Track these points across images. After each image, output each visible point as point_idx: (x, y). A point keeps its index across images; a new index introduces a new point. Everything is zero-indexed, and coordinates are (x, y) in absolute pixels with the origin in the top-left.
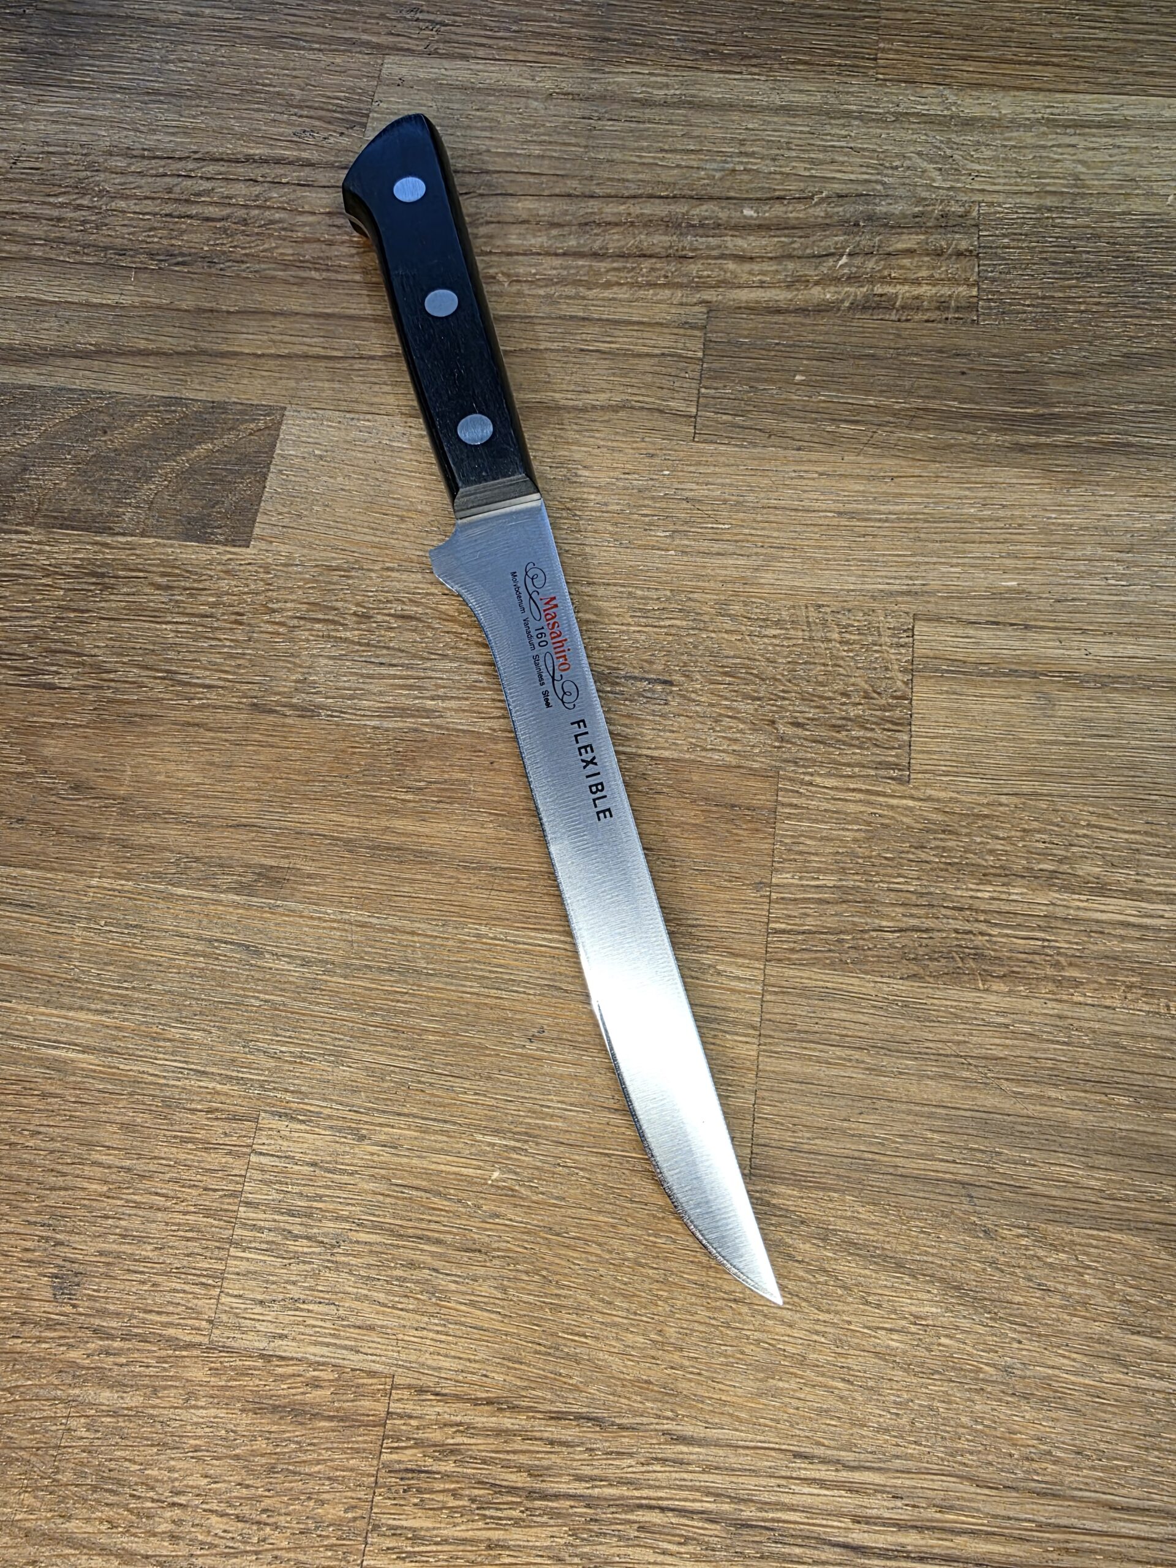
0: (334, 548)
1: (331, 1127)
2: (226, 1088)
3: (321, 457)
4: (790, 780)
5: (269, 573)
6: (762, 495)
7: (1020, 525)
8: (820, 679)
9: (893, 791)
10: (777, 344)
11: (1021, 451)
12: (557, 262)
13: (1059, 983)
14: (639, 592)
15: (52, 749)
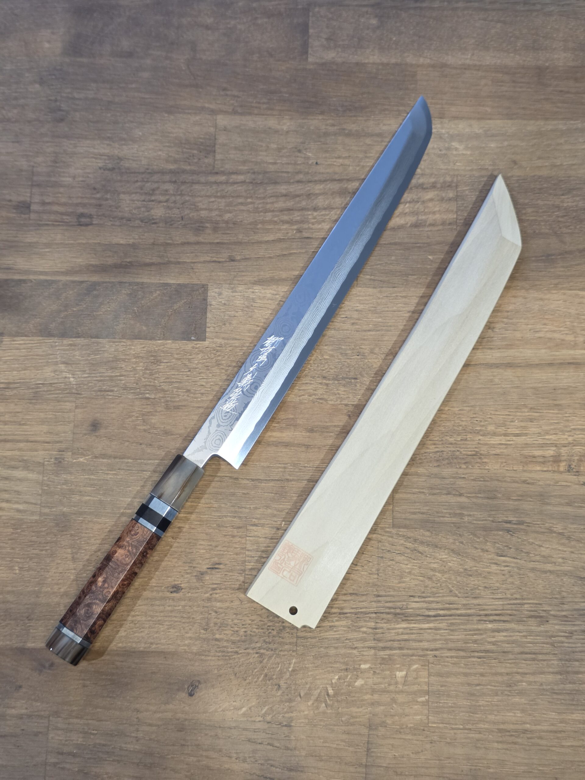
0: (236, 339)
1: (269, 527)
2: (235, 519)
3: (225, 304)
5: (214, 350)
6: (383, 306)
12: (299, 213)
14: (343, 347)
15: (154, 420)
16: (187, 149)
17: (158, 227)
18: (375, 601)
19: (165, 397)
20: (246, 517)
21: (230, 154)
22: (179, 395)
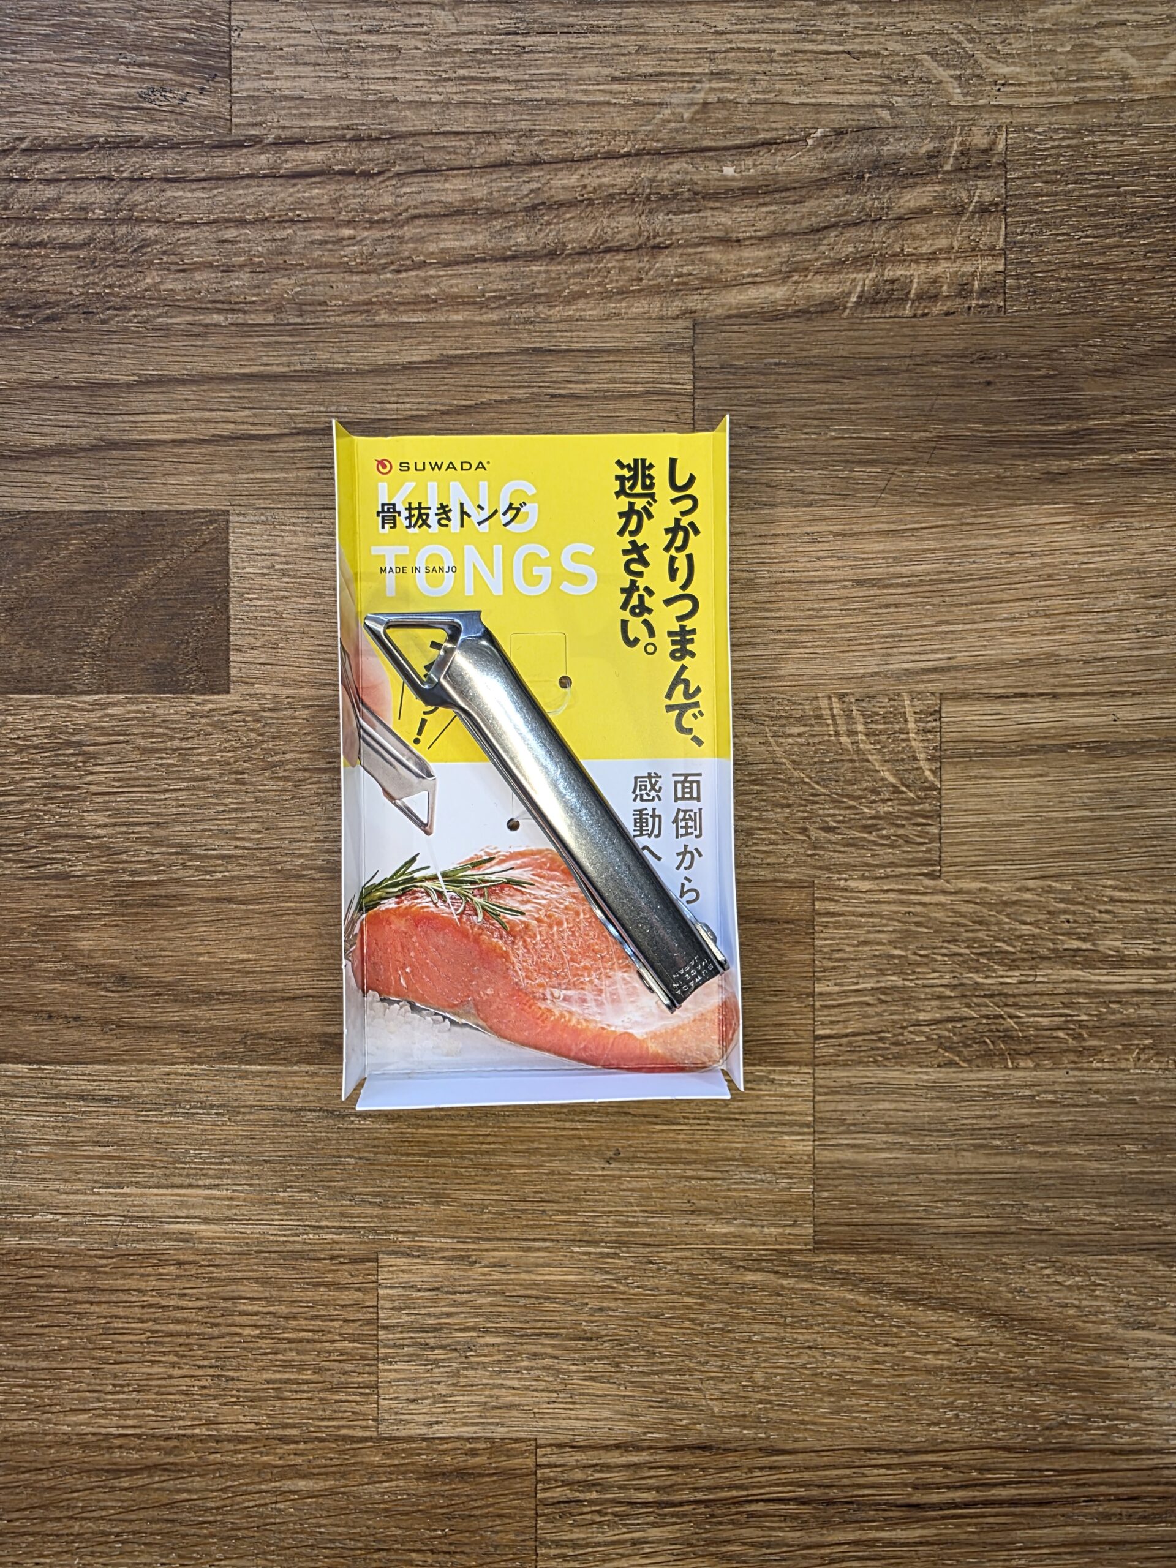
0: (322, 684)
1: (442, 1258)
2: (340, 1237)
3: (283, 573)
4: (827, 888)
5: (257, 721)
6: (775, 567)
7: (1049, 576)
8: (850, 776)
9: (926, 887)
10: (776, 364)
11: (1052, 481)
12: (504, 271)
13: (1080, 1054)
15: (86, 942)
16: (140, 65)
17: (63, 330)
18: (761, 1469)
19: (116, 871)
20: (373, 1230)
21: (277, 79)
22: (157, 864)
